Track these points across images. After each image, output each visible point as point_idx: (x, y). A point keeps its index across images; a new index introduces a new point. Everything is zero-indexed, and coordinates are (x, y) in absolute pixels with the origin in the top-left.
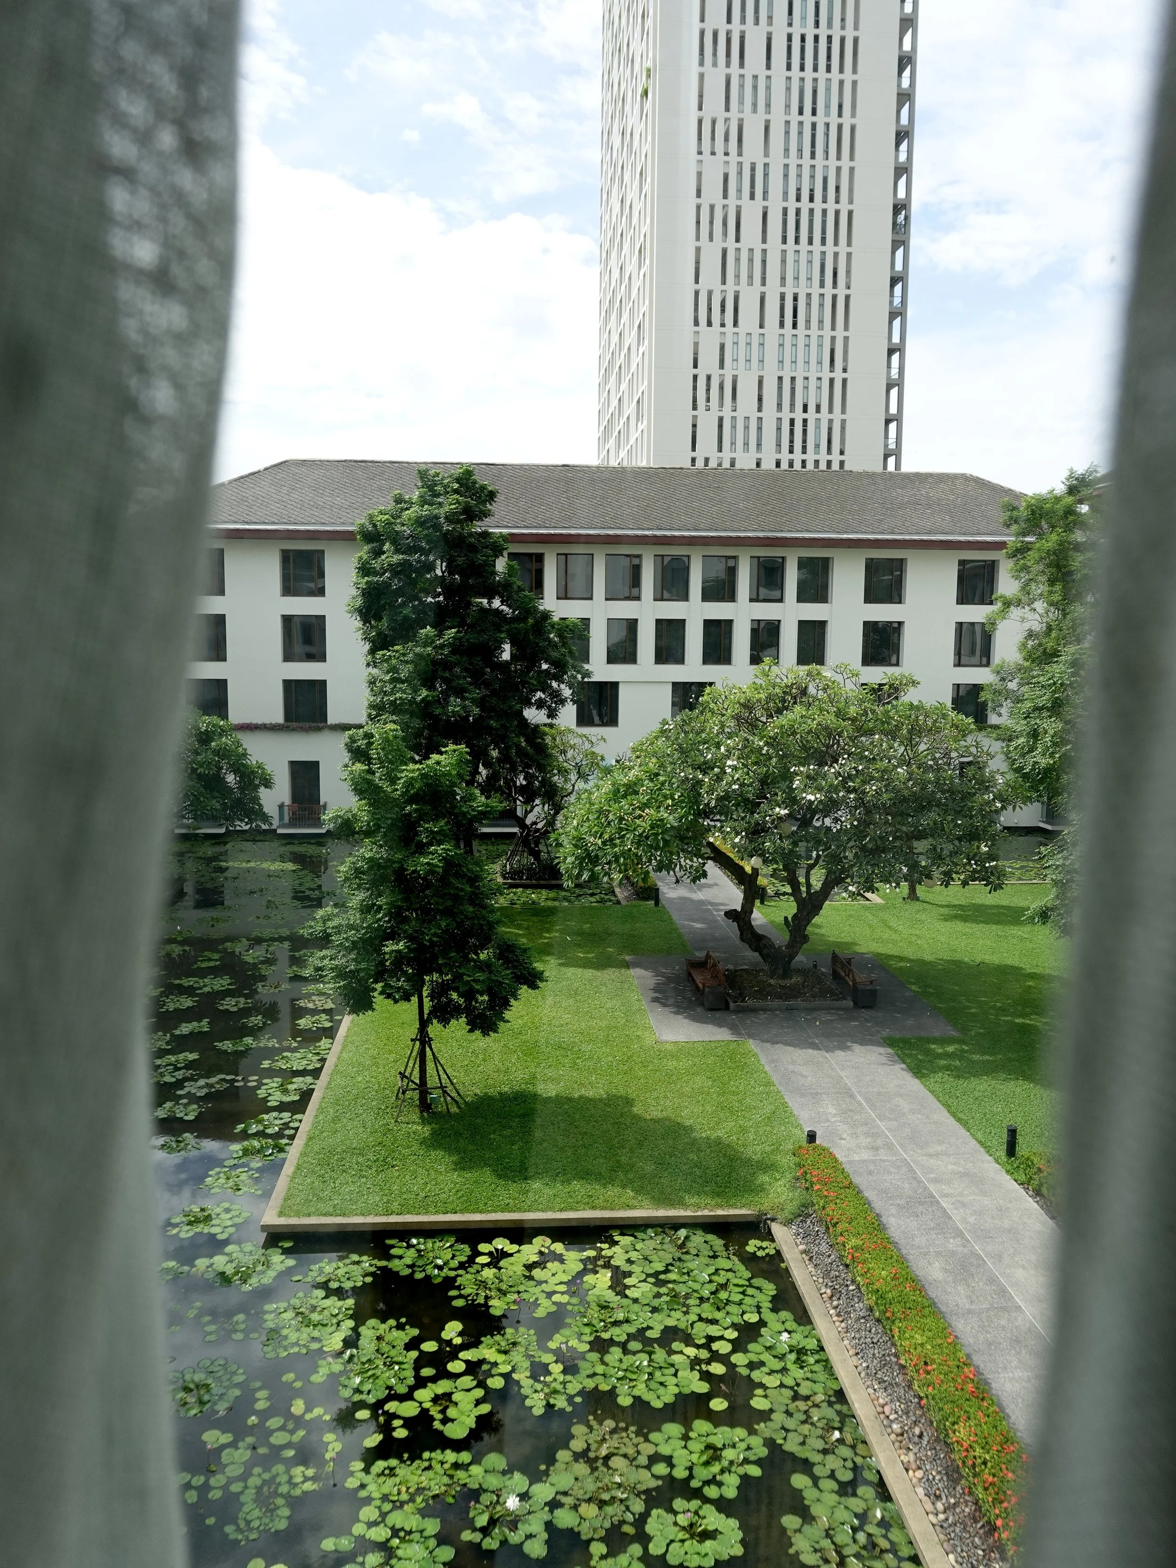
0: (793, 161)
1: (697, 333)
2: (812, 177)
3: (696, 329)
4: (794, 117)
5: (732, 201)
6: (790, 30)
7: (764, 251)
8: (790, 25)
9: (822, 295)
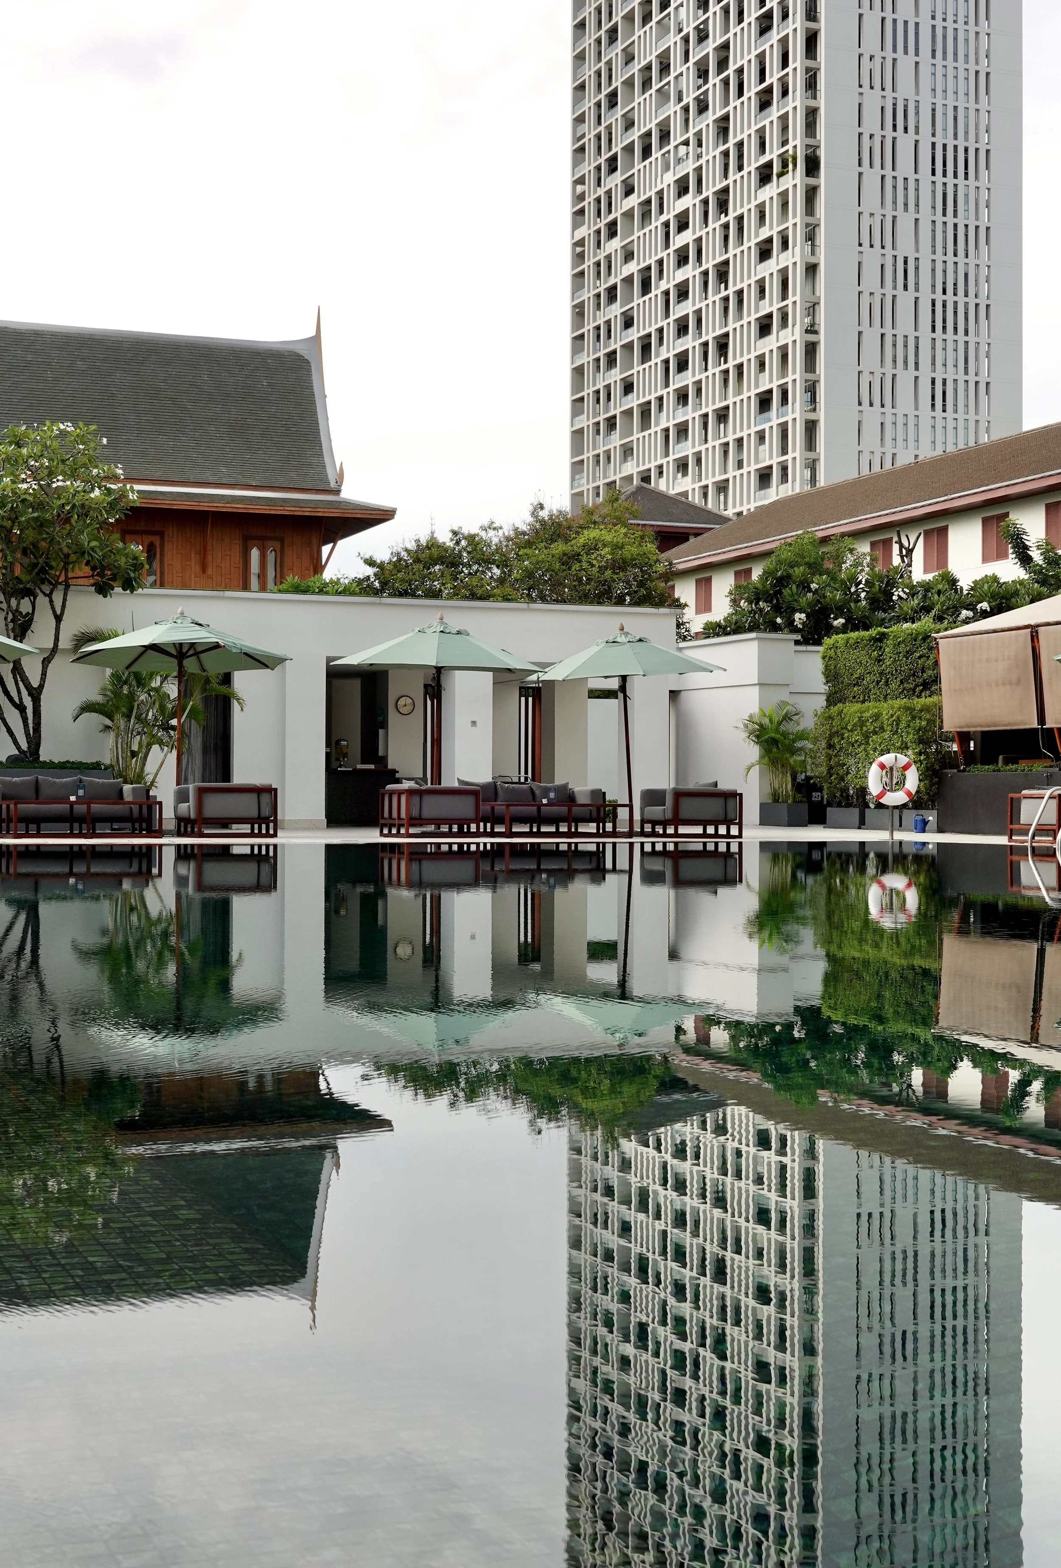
0: (939, 257)
1: (861, 412)
2: (956, 272)
3: (860, 408)
4: (939, 219)
5: (889, 291)
6: (934, 139)
7: (917, 338)
8: (934, 135)
9: (966, 381)
